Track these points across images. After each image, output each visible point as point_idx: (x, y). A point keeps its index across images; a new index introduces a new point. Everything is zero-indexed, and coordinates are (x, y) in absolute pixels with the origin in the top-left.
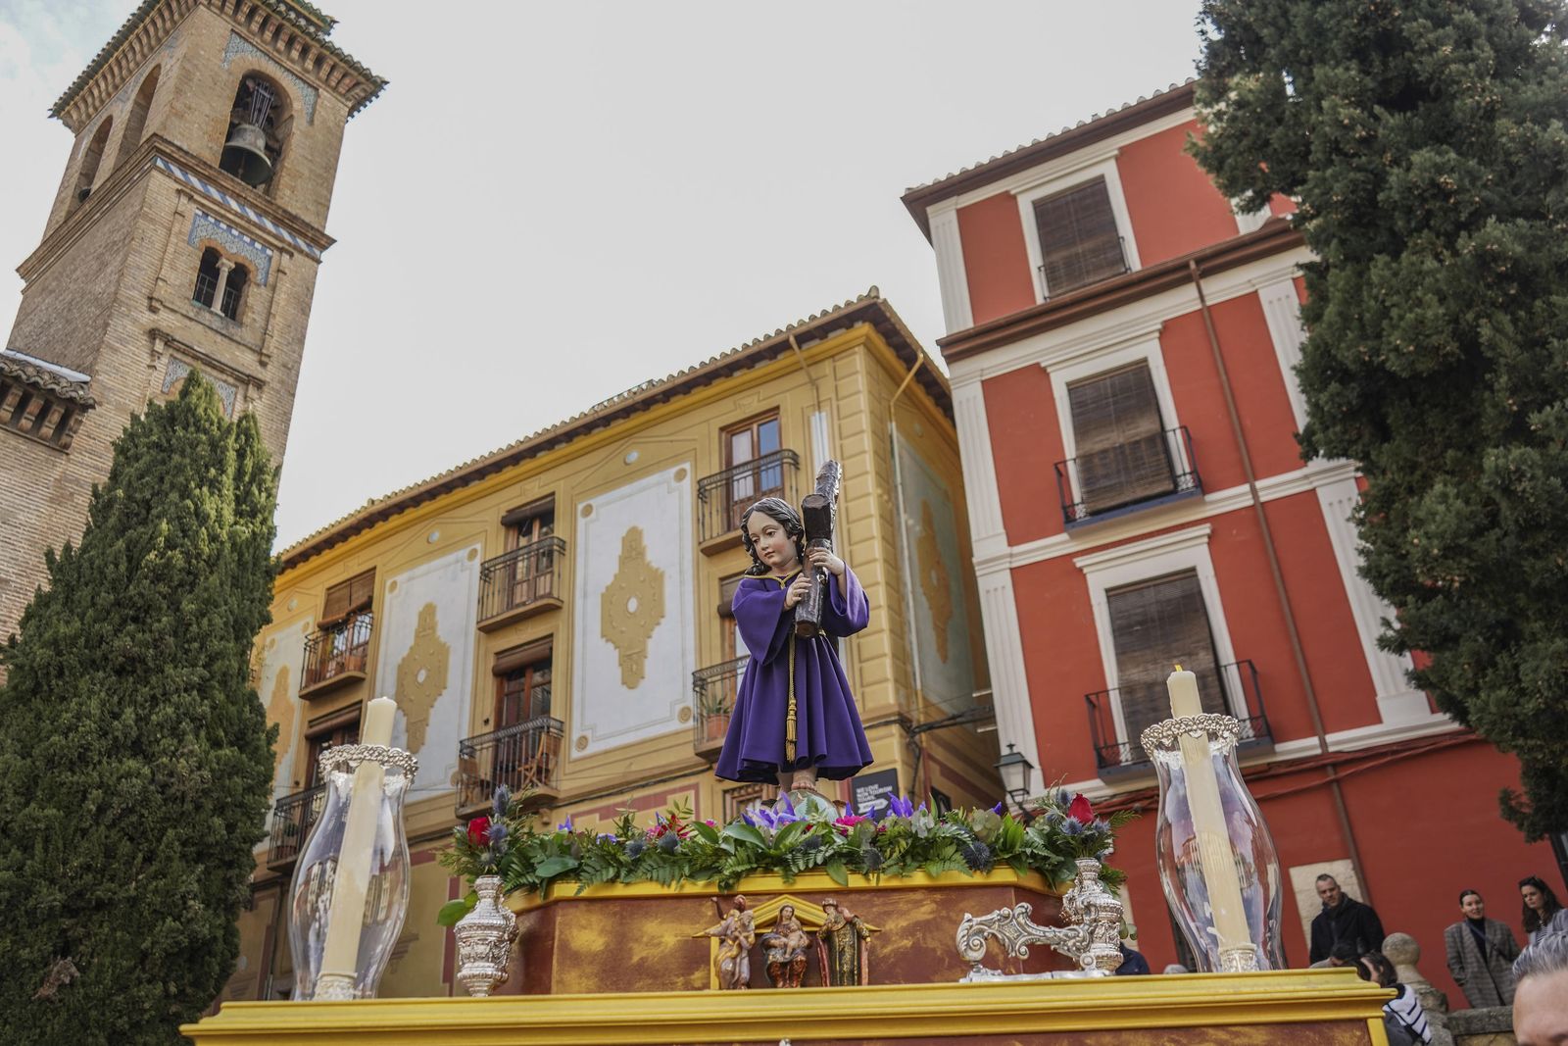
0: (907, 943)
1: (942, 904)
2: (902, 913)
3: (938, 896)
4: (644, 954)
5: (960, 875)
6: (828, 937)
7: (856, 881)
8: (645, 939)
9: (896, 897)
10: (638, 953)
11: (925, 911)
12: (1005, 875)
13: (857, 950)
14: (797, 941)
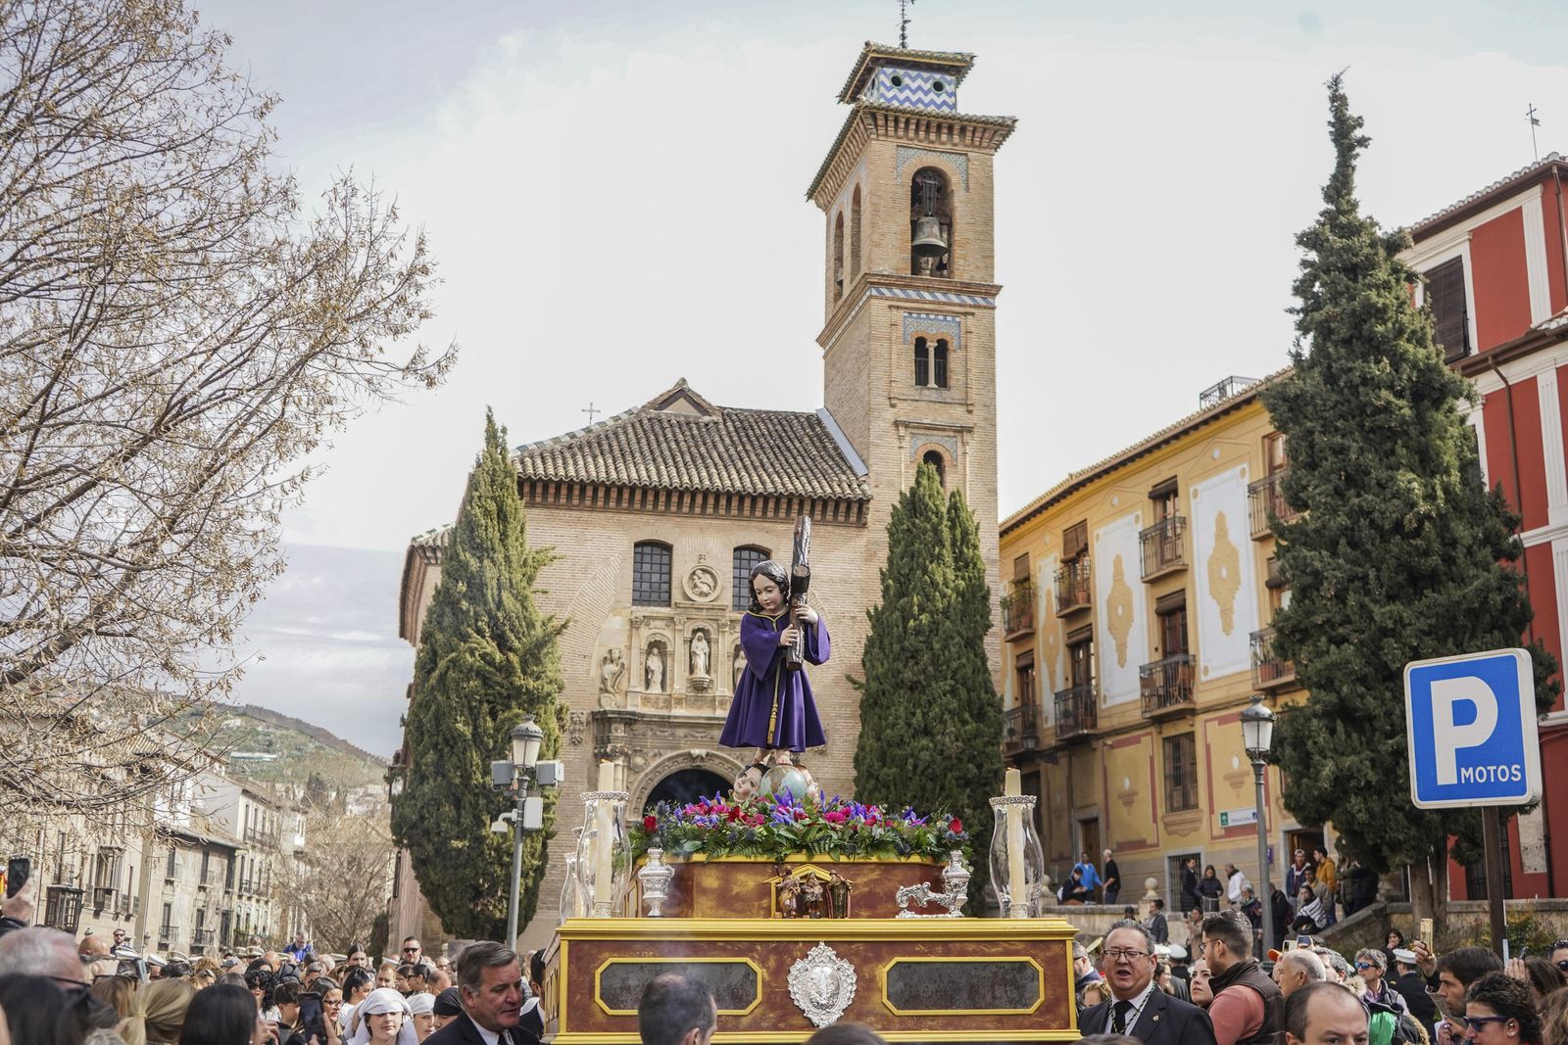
0: (866, 889)
1: (884, 871)
2: (864, 875)
3: (882, 867)
4: (738, 890)
5: (893, 858)
6: (833, 888)
7: (843, 859)
8: (739, 883)
9: (862, 867)
10: (736, 889)
11: (875, 875)
12: (915, 859)
13: (845, 896)
14: (818, 890)
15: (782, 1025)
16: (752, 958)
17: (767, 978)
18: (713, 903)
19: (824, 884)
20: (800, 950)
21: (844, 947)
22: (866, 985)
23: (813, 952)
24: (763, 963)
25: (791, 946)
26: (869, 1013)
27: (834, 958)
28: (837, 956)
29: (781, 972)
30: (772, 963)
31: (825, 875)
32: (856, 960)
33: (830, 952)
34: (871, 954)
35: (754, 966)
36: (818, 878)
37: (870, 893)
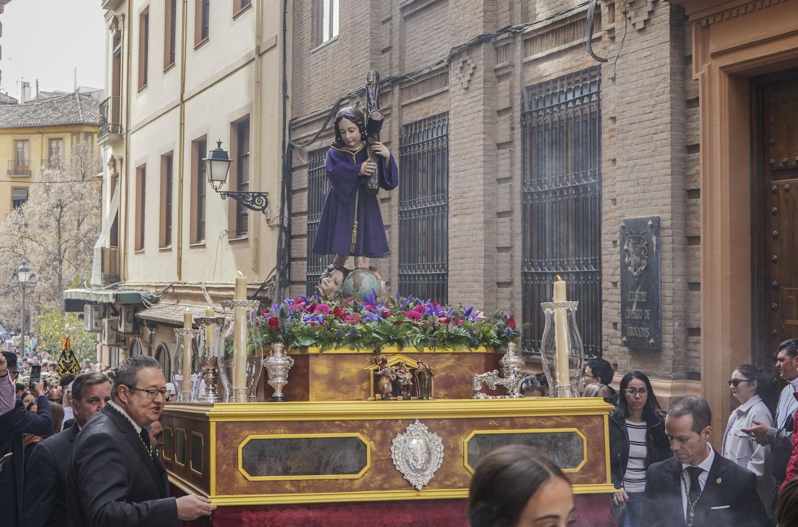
0: (444, 374)
1: (458, 359)
2: (442, 362)
3: (456, 356)
4: (344, 376)
5: (465, 350)
6: (420, 374)
7: (426, 350)
8: (344, 370)
9: (440, 356)
11: (451, 362)
12: (482, 349)
13: (429, 380)
14: (408, 376)
15: (386, 486)
16: (362, 433)
17: (374, 449)
18: (324, 387)
19: (413, 371)
20: (400, 426)
21: (433, 423)
22: (451, 452)
23: (411, 427)
24: (371, 437)
25: (393, 423)
26: (453, 475)
27: (426, 432)
28: (429, 431)
29: (385, 443)
30: (378, 437)
31: (413, 363)
32: (443, 433)
33: (424, 427)
34: (454, 429)
35: (364, 439)
36: (408, 366)
37: (447, 376)
